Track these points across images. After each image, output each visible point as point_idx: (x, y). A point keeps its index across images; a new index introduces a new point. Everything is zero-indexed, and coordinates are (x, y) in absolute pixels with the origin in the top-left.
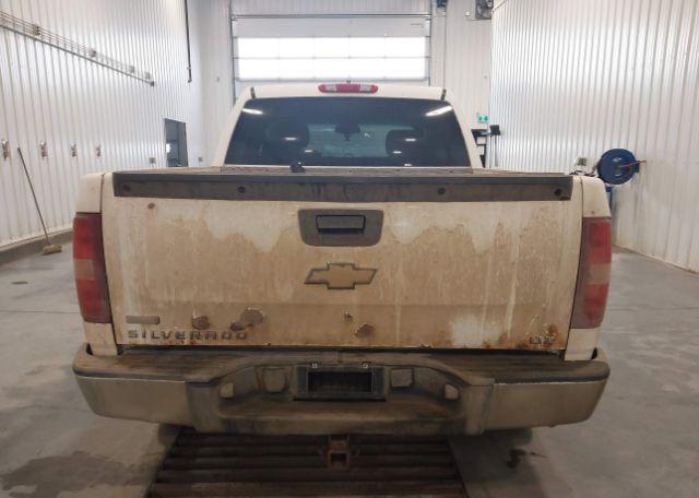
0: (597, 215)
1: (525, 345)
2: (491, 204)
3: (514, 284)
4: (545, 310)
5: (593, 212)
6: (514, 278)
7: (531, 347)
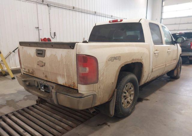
0: (80, 54)
1: (69, 86)
2: (60, 49)
3: (65, 70)
4: (71, 77)
5: (79, 53)
6: (65, 68)
7: (71, 87)
